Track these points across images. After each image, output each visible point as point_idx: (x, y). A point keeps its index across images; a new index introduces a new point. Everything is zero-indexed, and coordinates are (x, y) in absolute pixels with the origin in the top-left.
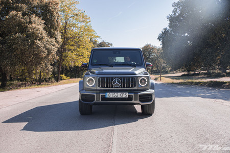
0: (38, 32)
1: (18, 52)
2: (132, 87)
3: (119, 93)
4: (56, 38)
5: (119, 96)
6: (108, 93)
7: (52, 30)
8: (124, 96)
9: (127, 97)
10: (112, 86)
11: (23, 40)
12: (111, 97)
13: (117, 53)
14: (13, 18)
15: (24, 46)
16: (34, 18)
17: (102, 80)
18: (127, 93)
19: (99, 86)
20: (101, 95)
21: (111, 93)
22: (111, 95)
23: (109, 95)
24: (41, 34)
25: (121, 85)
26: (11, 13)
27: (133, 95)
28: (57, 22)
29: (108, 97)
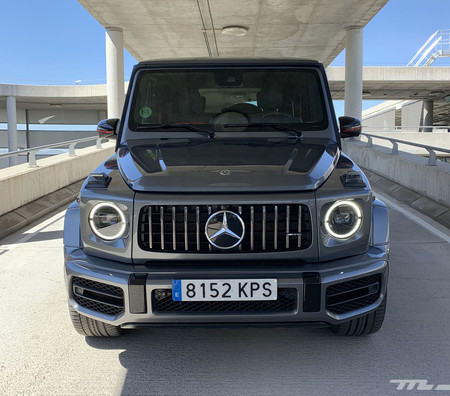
2: (293, 246)
3: (235, 282)
5: (234, 296)
6: (185, 283)
8: (258, 296)
9: (274, 297)
10: (205, 243)
12: (198, 298)
17: (156, 219)
18: (274, 280)
19: (143, 246)
20: (150, 287)
21: (197, 283)
22: (199, 290)
23: (191, 290)
25: (245, 242)
27: (300, 287)
29: (185, 298)
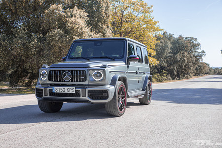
0: (78, 26)
1: (56, 49)
2: (83, 81)
3: (66, 88)
4: (104, 33)
5: (66, 92)
6: (55, 88)
7: (100, 24)
8: (71, 92)
9: (75, 92)
10: (62, 79)
11: (61, 36)
12: (58, 92)
13: (99, 44)
14: (53, 12)
15: (62, 43)
16: (77, 11)
17: (52, 73)
18: (75, 88)
19: (49, 80)
20: (48, 89)
21: (58, 88)
22: (58, 90)
24: (82, 29)
25: (72, 79)
26: (51, 7)
27: (81, 90)
28: (106, 14)
29: (55, 92)
